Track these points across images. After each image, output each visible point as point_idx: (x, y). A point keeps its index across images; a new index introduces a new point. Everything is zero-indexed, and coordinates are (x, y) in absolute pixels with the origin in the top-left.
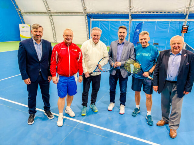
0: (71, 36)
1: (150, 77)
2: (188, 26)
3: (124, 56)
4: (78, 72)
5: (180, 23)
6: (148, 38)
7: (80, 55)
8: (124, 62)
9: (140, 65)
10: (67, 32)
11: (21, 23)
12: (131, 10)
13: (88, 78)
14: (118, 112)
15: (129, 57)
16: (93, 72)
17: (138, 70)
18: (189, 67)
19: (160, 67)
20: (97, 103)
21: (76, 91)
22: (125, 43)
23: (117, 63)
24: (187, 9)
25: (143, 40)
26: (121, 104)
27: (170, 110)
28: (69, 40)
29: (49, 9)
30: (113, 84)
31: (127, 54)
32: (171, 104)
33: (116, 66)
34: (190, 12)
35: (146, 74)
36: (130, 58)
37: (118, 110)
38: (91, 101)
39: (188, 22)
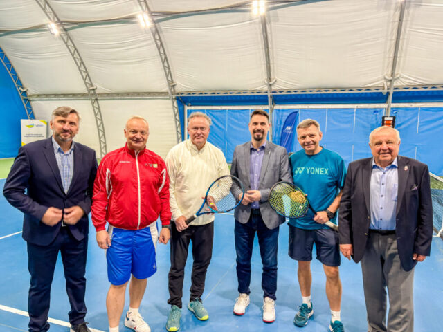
0: (142, 132)
1: (330, 224)
2: (394, 118)
3: (267, 177)
4: (159, 218)
5: (376, 112)
6: (317, 134)
7: (164, 177)
8: (268, 191)
9: (306, 197)
10: (135, 122)
11: (27, 118)
12: (271, 85)
13: (184, 232)
14: (260, 316)
15: (277, 179)
16: (195, 216)
17: (301, 207)
18: (418, 196)
19: (352, 197)
20: (206, 296)
21: (154, 266)
22: (267, 147)
23: (251, 193)
24: (389, 83)
25: (308, 137)
26: (264, 297)
27: (385, 305)
28: (137, 141)
29: (92, 86)
30: (244, 247)
31: (273, 172)
32: (386, 289)
33: (250, 201)
34: (395, 89)
35: (321, 216)
36: (280, 180)
37: (260, 312)
38: (190, 293)
39: (394, 110)
